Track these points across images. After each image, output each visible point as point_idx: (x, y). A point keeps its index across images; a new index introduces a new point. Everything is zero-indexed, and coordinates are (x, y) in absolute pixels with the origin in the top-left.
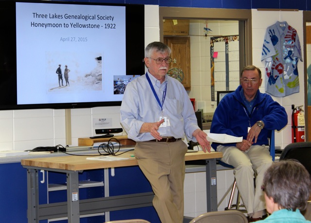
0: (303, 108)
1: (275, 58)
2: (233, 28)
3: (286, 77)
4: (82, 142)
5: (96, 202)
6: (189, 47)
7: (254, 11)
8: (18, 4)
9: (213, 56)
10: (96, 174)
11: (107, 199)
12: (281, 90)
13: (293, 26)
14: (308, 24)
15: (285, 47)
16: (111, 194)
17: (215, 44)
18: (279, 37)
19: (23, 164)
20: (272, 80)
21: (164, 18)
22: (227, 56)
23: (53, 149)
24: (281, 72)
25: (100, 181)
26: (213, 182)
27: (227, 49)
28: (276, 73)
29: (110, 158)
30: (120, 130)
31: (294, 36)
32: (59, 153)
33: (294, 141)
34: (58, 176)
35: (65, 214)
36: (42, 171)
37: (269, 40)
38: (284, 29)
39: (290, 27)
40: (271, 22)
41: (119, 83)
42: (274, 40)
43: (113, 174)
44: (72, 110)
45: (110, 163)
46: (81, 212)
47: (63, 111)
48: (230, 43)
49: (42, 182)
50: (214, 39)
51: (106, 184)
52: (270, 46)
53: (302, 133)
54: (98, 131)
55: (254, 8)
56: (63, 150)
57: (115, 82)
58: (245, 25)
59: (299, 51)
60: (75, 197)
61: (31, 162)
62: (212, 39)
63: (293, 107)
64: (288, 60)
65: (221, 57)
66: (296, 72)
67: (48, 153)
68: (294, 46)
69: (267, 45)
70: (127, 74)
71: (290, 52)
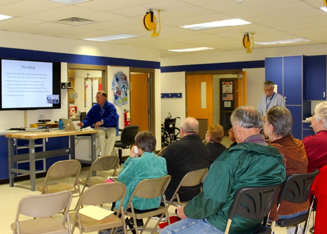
0: (129, 111)
1: (117, 88)
2: (99, 74)
3: (122, 97)
4: (32, 126)
5: (40, 153)
6: (74, 82)
7: (109, 67)
8: (2, 60)
9: (86, 87)
10: (39, 141)
11: (44, 152)
12: (120, 103)
13: (125, 74)
14: (131, 73)
15: (121, 83)
16: (46, 150)
17: (87, 81)
18: (119, 78)
19: (6, 136)
20: (116, 98)
21: (70, 69)
22: (92, 87)
23: (19, 129)
24: (120, 94)
25: (41, 144)
26: (94, 143)
27: (92, 84)
28: (118, 95)
29: (47, 133)
30: (50, 120)
31: (125, 78)
32: (21, 131)
33: (125, 125)
34: (23, 142)
35: (28, 159)
36: (15, 139)
37: (115, 80)
38: (121, 75)
39: (124, 74)
40: (116, 72)
41: (49, 98)
42: (117, 80)
43: (47, 141)
44: (27, 111)
45: (46, 136)
46: (36, 158)
47: (23, 111)
48: (93, 81)
49: (15, 145)
50: (86, 79)
51: (44, 145)
52: (116, 82)
53: (129, 122)
54: (39, 121)
55: (109, 65)
56: (24, 130)
57: (47, 98)
58: (104, 72)
59: (128, 85)
60: (33, 151)
61: (10, 135)
62: (85, 79)
63: (125, 110)
64: (123, 89)
65: (89, 88)
66: (126, 94)
67: (17, 131)
68: (126, 83)
69: (114, 82)
70: (53, 94)
71: (124, 85)
